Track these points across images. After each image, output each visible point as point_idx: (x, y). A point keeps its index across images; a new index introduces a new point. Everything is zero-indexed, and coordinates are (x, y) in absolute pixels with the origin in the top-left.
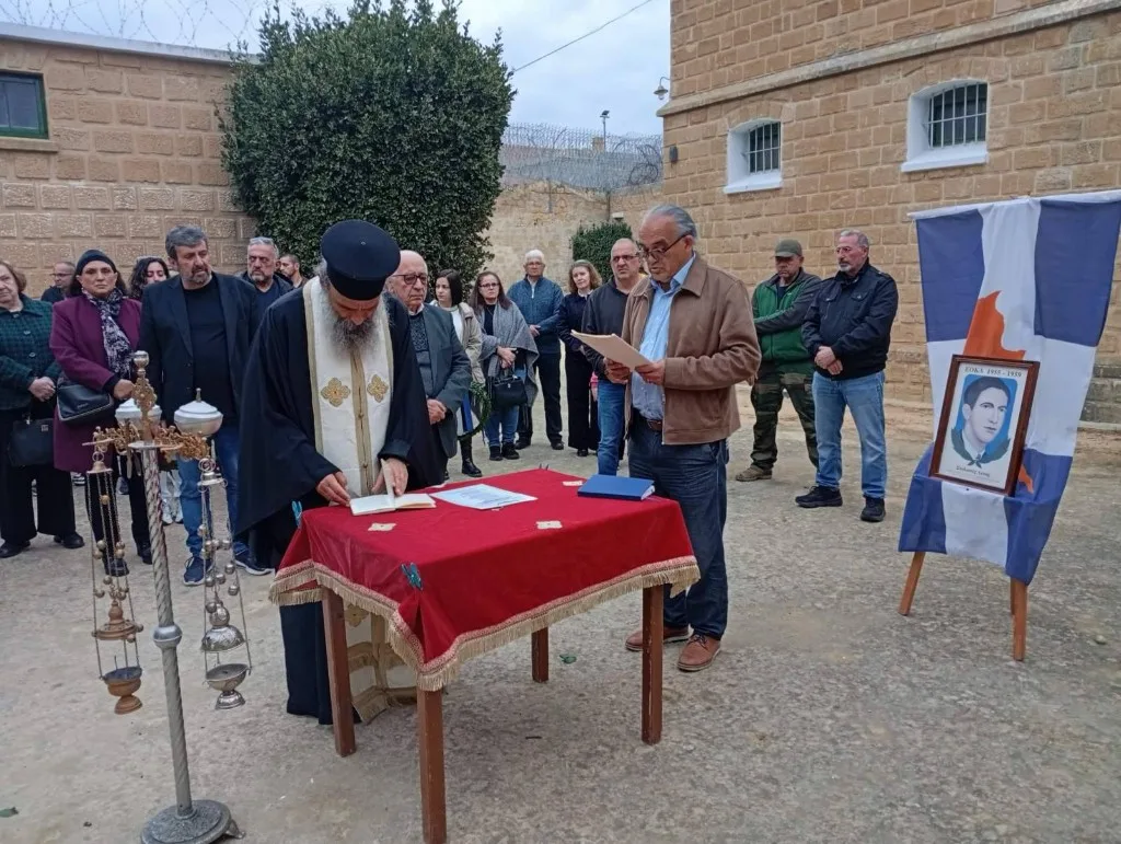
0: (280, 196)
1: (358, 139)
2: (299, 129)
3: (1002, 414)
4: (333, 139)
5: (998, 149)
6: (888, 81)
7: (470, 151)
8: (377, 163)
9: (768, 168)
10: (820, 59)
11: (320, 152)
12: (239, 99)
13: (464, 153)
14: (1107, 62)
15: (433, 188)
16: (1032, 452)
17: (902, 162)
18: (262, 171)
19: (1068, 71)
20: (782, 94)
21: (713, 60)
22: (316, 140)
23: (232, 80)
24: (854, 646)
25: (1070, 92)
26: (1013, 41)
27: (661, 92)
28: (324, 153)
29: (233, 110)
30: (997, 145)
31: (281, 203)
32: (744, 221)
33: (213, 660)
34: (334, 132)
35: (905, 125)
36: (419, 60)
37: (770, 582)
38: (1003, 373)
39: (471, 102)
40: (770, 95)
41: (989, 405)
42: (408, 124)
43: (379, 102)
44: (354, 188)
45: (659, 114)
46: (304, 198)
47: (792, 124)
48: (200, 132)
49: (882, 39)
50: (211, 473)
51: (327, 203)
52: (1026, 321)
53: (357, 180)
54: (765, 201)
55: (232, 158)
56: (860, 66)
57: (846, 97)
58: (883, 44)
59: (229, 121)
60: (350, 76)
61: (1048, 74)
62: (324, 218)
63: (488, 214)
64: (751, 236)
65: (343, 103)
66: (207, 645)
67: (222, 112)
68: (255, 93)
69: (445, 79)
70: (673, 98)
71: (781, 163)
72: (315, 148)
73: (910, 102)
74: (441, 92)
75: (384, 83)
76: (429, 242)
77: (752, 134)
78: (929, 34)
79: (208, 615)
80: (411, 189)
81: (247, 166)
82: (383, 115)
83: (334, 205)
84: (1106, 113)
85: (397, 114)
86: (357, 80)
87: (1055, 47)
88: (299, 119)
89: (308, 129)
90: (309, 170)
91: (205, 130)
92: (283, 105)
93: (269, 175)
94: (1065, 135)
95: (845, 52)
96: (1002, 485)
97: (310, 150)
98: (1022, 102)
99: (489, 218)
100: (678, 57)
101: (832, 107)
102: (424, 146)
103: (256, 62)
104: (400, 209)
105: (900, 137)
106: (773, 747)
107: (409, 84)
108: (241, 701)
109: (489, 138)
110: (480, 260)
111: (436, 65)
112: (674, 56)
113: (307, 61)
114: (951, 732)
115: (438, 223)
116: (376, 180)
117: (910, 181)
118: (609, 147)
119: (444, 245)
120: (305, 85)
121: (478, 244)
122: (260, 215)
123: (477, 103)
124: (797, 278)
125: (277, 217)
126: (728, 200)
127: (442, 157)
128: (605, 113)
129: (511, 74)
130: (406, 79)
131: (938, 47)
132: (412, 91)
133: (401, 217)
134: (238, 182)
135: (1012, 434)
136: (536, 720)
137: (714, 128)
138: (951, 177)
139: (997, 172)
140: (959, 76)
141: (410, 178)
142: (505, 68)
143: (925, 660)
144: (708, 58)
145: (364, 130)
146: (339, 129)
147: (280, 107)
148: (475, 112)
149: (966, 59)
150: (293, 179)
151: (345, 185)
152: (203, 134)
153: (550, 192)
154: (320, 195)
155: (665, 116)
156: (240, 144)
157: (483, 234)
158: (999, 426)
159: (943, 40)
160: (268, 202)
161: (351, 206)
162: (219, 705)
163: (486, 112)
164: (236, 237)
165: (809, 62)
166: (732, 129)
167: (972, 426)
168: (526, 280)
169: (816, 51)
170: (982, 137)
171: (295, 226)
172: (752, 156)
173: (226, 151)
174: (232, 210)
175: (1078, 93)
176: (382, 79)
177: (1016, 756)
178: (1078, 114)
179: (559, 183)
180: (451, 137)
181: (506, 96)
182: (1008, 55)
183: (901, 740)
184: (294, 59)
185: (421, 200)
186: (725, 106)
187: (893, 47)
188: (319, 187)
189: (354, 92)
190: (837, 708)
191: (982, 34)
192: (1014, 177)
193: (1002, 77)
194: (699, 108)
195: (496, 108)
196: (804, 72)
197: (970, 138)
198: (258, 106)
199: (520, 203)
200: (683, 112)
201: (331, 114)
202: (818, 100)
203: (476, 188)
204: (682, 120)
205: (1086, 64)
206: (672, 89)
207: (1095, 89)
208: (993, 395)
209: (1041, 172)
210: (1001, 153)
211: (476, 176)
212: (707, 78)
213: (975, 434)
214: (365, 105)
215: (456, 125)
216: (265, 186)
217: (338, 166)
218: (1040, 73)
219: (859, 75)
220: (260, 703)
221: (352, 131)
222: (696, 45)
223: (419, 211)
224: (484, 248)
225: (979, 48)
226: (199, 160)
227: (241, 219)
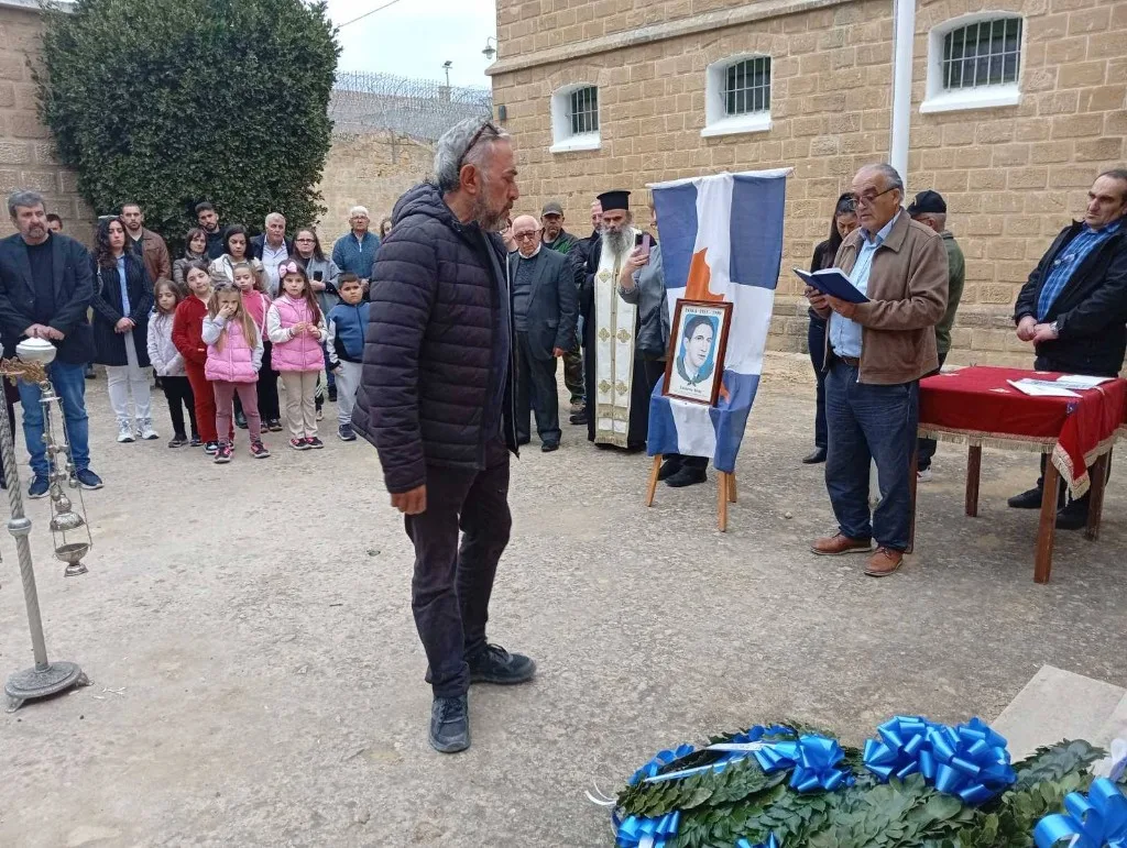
0: (101, 149)
1: (180, 94)
2: (119, 83)
3: (709, 344)
4: (155, 94)
5: (782, 118)
6: (688, 52)
7: (297, 107)
8: (201, 118)
9: (589, 129)
10: (630, 29)
11: (142, 106)
12: (52, 49)
13: (291, 109)
14: (864, 44)
15: (261, 143)
16: (728, 372)
17: (701, 128)
18: (81, 125)
19: (835, 50)
20: (598, 60)
21: (535, 23)
22: (138, 95)
23: (44, 28)
24: (603, 529)
25: (836, 69)
26: (789, 20)
27: (488, 51)
28: (145, 107)
29: (46, 60)
30: (780, 114)
31: (104, 158)
32: (569, 179)
33: (60, 539)
34: (156, 86)
35: (703, 94)
36: (242, 17)
37: (551, 489)
38: (710, 312)
39: (297, 59)
40: (588, 59)
41: (700, 337)
42: (231, 79)
43: (201, 57)
44: (179, 142)
45: (487, 73)
46: (128, 153)
47: (608, 89)
48: (11, 82)
49: (682, 12)
50: (49, 393)
51: (151, 157)
52: (724, 271)
53: (181, 135)
54: (587, 161)
55: (48, 110)
56: (664, 36)
57: (653, 66)
58: (685, 17)
59: (42, 72)
60: (171, 31)
61: (819, 52)
62: (148, 172)
63: (318, 169)
64: (575, 194)
65: (163, 58)
66: (54, 527)
67: (34, 62)
68: (69, 44)
69: (268, 36)
70: (499, 58)
71: (599, 125)
72: (137, 102)
73: (708, 72)
74: (265, 48)
75: (206, 39)
76: (258, 196)
77: (574, 96)
78: (722, 9)
79: (54, 503)
80: (237, 144)
81: (65, 120)
82: (206, 71)
83: (159, 159)
84: (864, 89)
85: (220, 70)
86: (177, 36)
87: (824, 28)
88: (118, 73)
89: (129, 84)
90: (131, 124)
91: (17, 80)
92: (100, 59)
93: (90, 129)
94: (832, 107)
95: (651, 23)
96: (708, 400)
97: (132, 104)
98: (798, 75)
99: (320, 172)
100: (503, 19)
101: (642, 74)
102: (249, 101)
103: (68, 10)
104: (226, 163)
105: (700, 104)
106: (523, 596)
107: (231, 40)
108: (84, 571)
109: (315, 95)
110: (313, 214)
111: (259, 22)
112: (499, 17)
113: (124, 14)
114: (656, 579)
115: (266, 177)
116: (200, 135)
117: (709, 146)
118: (452, 98)
119: (274, 198)
120: (123, 39)
121: (310, 198)
122: (82, 169)
123: (302, 59)
124: (559, 236)
125: (100, 171)
126: (552, 158)
127: (268, 112)
128: (448, 64)
129: (336, 31)
130: (228, 35)
131: (730, 23)
132: (235, 48)
133: (229, 171)
134: (56, 135)
135: (715, 360)
136: (340, 594)
137: (538, 90)
138: (744, 142)
139: (779, 139)
140: (747, 50)
141: (235, 133)
142: (329, 25)
143: (654, 536)
144: (531, 21)
145: (188, 84)
146: (161, 83)
147: (97, 60)
148: (300, 68)
149: (754, 34)
150: (115, 132)
151: (169, 139)
152: (15, 84)
153: (394, 144)
154: (144, 150)
155: (494, 76)
156: (57, 97)
157: (315, 188)
158: (707, 354)
159: (733, 16)
160: (89, 155)
161: (175, 161)
162: (68, 573)
163: (312, 68)
164: (57, 191)
165: (622, 30)
166: (556, 92)
167: (690, 354)
168: (353, 235)
169: (628, 21)
170: (767, 107)
171: (118, 180)
172: (575, 117)
173: (42, 103)
174: (51, 163)
175: (843, 70)
176: (204, 35)
177: (697, 590)
178: (843, 88)
179: (402, 135)
180: (277, 93)
181: (332, 52)
182: (787, 33)
183: (618, 586)
184: (109, 12)
185: (248, 154)
186: (547, 68)
187: (693, 20)
188: (143, 142)
189: (176, 46)
190: (577, 569)
191: (765, 13)
192: (794, 143)
193: (783, 52)
194: (524, 69)
195: (321, 65)
196: (617, 40)
197: (759, 107)
198: (74, 58)
199: (362, 153)
200: (512, 72)
201: (152, 70)
202: (630, 67)
203: (305, 143)
204: (510, 81)
205: (848, 44)
206: (498, 48)
207: (855, 67)
208: (703, 329)
209: (813, 139)
210: (783, 121)
211: (303, 131)
212: (531, 42)
213: (692, 360)
214: (186, 60)
215: (281, 81)
216: (85, 140)
217: (160, 120)
218: (813, 50)
219: (664, 45)
220: (103, 599)
221: (175, 86)
222: (519, 7)
223: (247, 165)
224: (315, 201)
225: (762, 25)
226: (11, 112)
227: (61, 173)
